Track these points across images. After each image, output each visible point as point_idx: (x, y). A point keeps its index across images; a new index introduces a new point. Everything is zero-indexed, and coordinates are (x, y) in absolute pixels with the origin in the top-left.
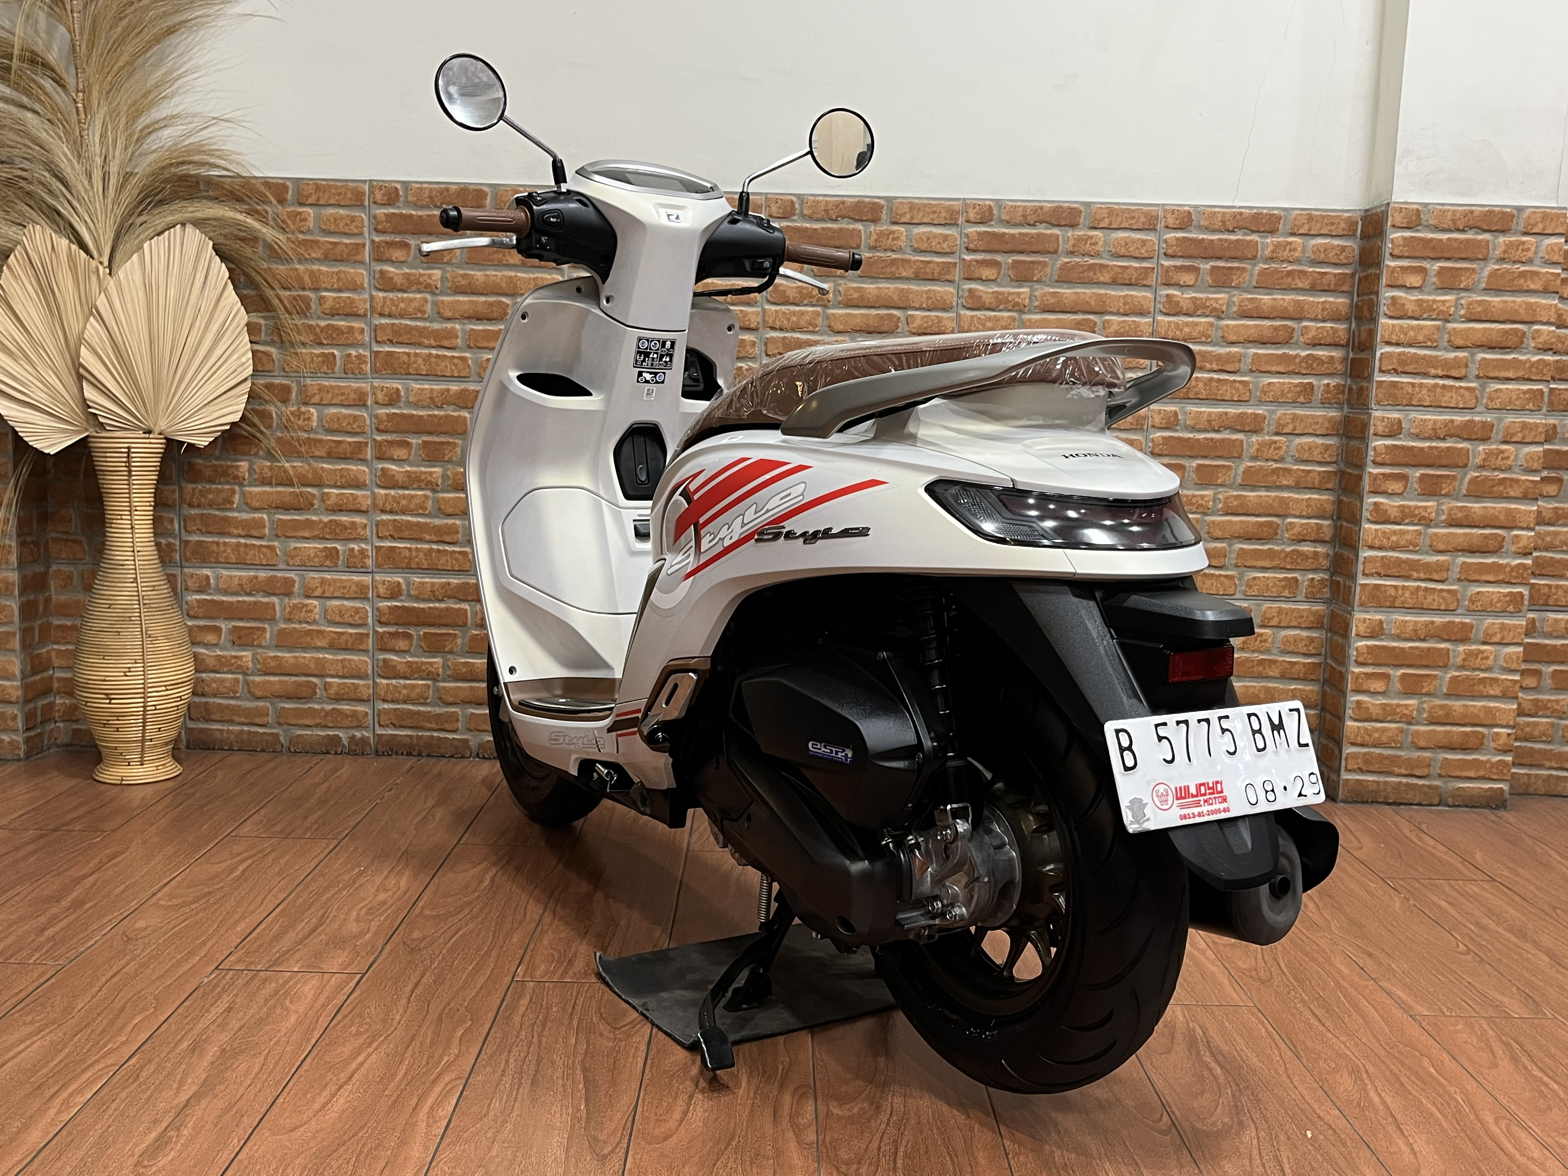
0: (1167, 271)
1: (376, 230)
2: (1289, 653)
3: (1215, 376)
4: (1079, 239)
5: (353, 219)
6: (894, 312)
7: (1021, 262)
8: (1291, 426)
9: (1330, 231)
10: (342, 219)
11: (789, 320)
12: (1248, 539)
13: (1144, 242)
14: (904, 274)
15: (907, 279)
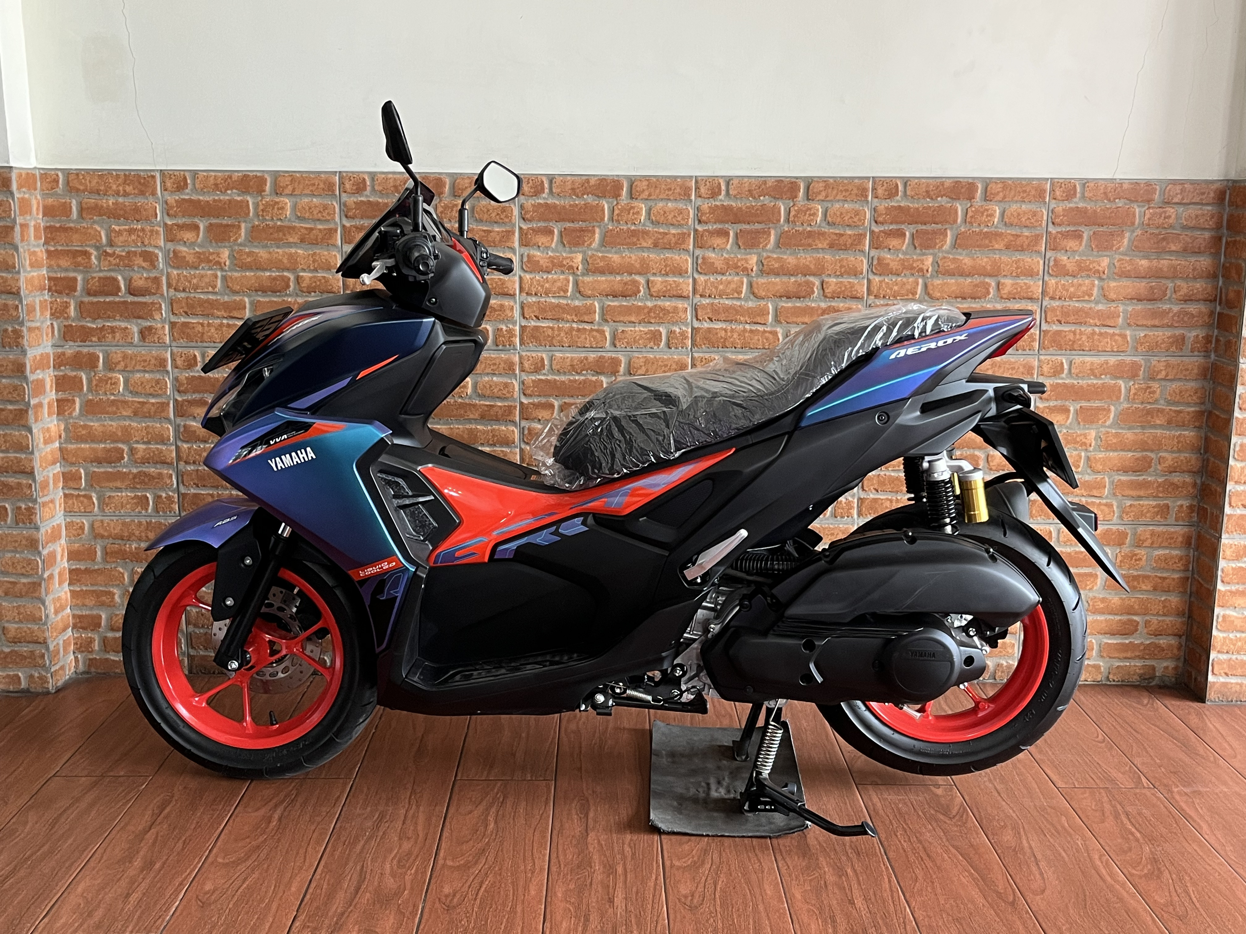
0: (1055, 238)
1: (346, 216)
2: (1160, 569)
3: (1097, 330)
4: (977, 211)
5: (325, 207)
6: (812, 279)
7: (926, 232)
8: (1164, 373)
9: (1201, 199)
10: (316, 207)
11: (716, 288)
12: (1126, 472)
13: (1034, 214)
14: (820, 246)
15: (822, 249)
